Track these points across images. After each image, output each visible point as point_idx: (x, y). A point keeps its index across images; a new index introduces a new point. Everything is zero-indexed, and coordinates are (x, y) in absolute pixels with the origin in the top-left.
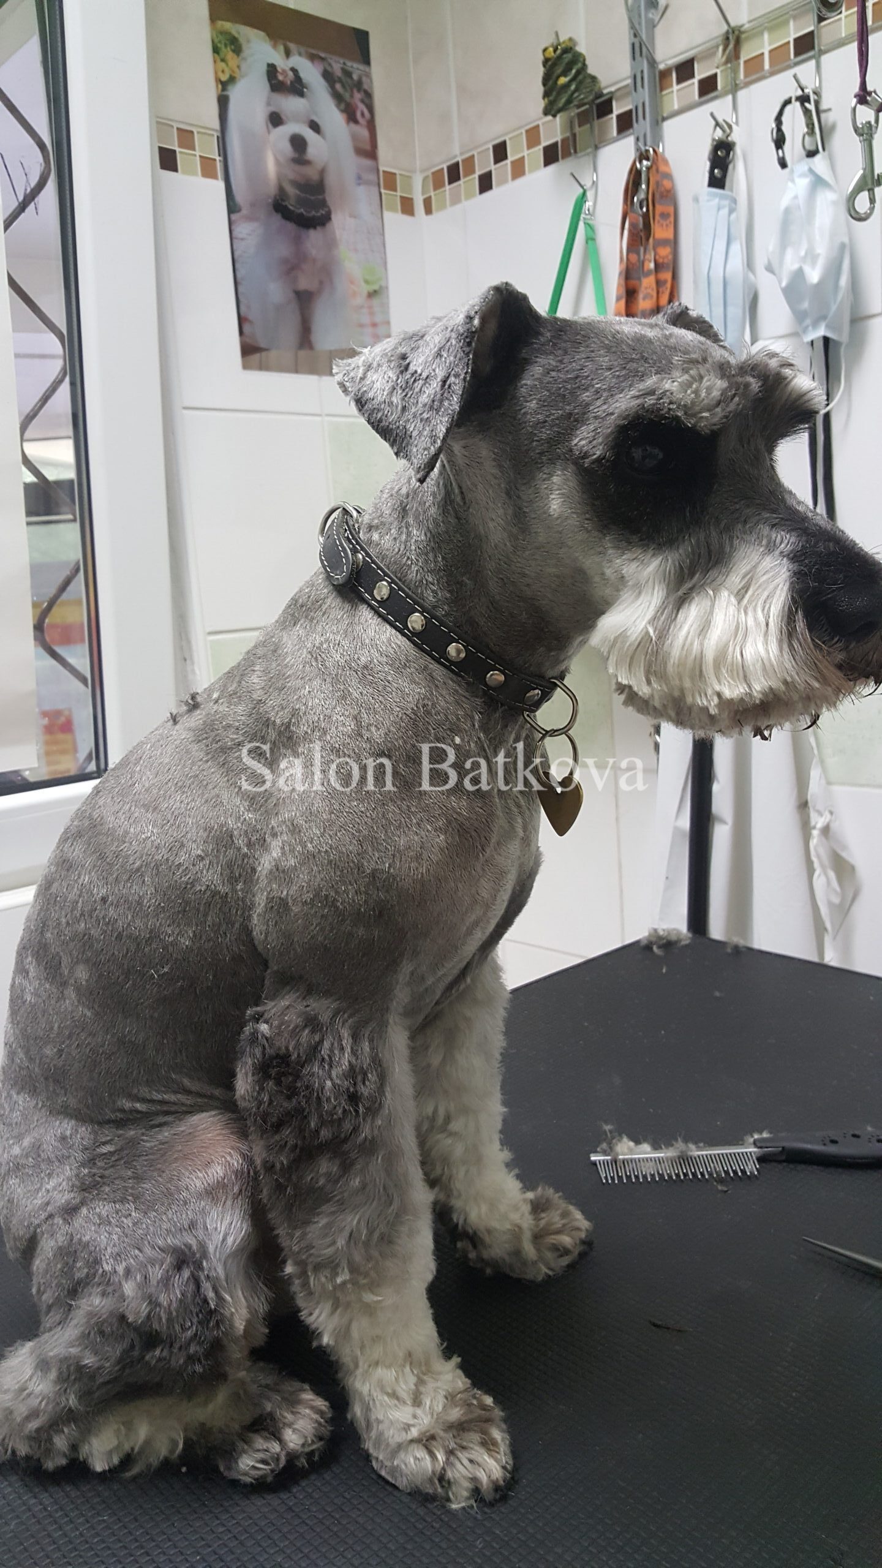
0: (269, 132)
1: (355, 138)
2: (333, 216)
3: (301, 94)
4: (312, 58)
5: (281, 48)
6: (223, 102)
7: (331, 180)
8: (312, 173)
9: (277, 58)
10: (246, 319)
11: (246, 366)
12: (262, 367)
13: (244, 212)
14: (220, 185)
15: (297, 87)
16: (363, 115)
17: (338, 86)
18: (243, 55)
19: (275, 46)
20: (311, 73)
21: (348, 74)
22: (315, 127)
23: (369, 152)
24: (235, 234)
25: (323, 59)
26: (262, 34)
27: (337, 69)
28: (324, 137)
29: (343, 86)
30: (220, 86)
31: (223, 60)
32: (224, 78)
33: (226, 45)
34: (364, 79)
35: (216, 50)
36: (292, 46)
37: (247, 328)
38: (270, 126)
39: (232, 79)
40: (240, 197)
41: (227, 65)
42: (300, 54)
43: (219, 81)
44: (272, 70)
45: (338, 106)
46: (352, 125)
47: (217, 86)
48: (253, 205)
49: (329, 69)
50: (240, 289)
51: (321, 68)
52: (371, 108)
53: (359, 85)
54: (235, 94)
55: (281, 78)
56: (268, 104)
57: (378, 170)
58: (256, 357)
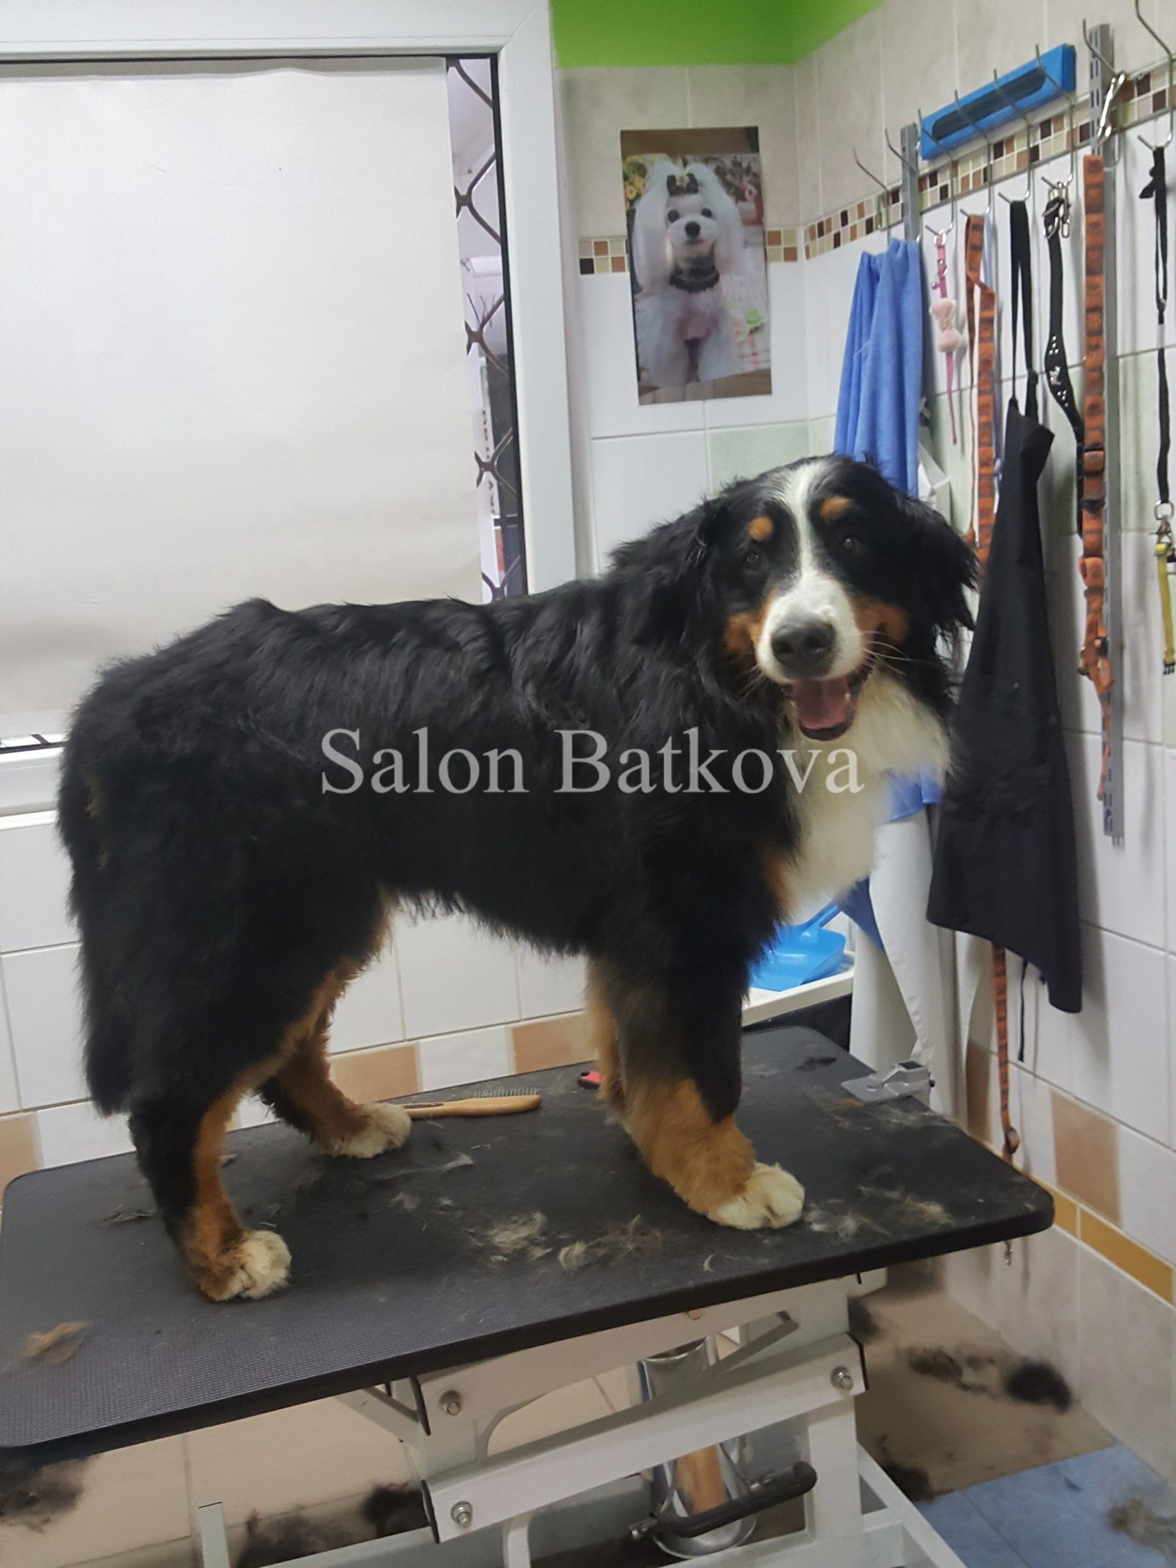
0: (667, 226)
1: (742, 213)
2: (721, 278)
3: (696, 191)
4: (706, 161)
5: (680, 161)
6: (631, 215)
7: (721, 251)
8: (703, 249)
9: (677, 170)
10: (644, 369)
11: (641, 403)
12: (655, 401)
13: (645, 291)
14: (627, 274)
15: (693, 186)
16: (750, 192)
17: (729, 177)
18: (647, 176)
19: (674, 162)
20: (704, 172)
21: (737, 164)
22: (707, 213)
23: (757, 220)
24: (637, 308)
25: (716, 159)
26: (664, 155)
27: (728, 163)
28: (715, 219)
29: (733, 175)
30: (628, 204)
31: (631, 184)
32: (631, 196)
33: (634, 173)
34: (753, 165)
35: (626, 178)
36: (689, 157)
37: (644, 375)
38: (668, 222)
39: (638, 196)
40: (641, 280)
41: (634, 186)
42: (696, 161)
43: (627, 199)
44: (671, 180)
45: (728, 192)
46: (741, 204)
47: (626, 204)
48: (653, 283)
49: (721, 165)
50: (640, 348)
51: (713, 166)
52: (758, 186)
53: (748, 170)
54: (640, 207)
55: (678, 184)
56: (668, 205)
57: (764, 233)
58: (649, 396)
